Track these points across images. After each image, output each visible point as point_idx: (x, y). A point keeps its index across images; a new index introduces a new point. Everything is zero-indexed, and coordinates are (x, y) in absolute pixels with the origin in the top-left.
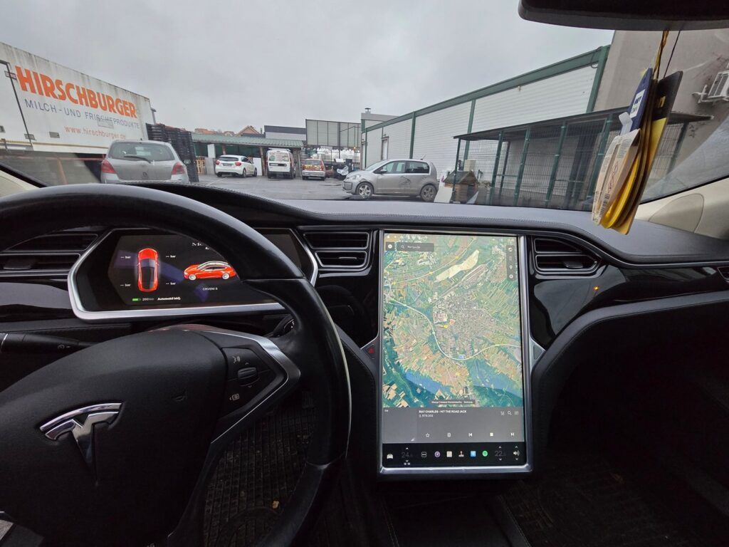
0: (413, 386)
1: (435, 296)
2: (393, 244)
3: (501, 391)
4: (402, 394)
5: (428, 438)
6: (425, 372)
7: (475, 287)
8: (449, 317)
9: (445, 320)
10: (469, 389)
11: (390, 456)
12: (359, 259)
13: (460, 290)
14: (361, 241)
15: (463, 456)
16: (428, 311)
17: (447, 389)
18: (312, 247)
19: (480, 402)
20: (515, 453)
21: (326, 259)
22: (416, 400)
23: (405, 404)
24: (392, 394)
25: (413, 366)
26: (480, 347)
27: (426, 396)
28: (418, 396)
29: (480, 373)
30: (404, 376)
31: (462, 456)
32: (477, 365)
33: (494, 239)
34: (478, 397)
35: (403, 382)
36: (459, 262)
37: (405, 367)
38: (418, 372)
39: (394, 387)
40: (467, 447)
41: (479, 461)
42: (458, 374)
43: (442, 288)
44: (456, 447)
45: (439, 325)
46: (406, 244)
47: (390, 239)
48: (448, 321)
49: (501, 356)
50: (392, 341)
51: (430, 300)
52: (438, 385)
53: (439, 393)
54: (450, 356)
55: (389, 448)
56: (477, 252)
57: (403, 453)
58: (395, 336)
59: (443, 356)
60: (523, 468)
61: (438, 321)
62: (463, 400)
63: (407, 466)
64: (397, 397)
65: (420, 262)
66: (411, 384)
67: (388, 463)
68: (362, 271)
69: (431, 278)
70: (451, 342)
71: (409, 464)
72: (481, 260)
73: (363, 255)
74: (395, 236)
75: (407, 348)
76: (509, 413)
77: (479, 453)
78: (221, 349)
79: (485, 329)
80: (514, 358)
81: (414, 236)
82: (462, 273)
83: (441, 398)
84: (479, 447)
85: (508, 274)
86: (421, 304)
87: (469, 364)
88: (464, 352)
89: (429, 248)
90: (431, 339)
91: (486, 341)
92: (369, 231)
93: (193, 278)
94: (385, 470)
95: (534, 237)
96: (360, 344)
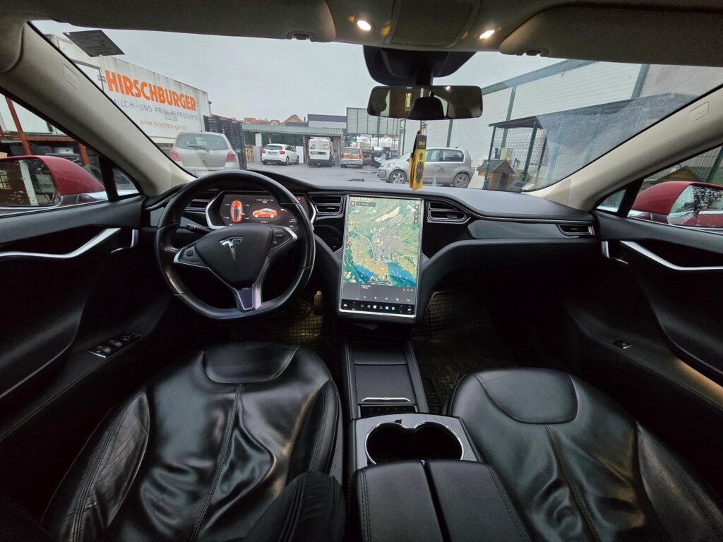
0: (360, 274)
1: (375, 229)
2: (354, 202)
3: (404, 279)
4: (354, 277)
5: (365, 298)
6: (366, 267)
7: (396, 226)
8: (381, 240)
9: (378, 242)
10: (388, 277)
11: (345, 305)
12: (336, 209)
13: (388, 227)
14: (338, 200)
16: (370, 237)
17: (377, 276)
18: (314, 203)
19: (392, 283)
20: (409, 309)
21: (321, 209)
22: (360, 280)
23: (355, 281)
24: (349, 276)
25: (360, 264)
26: (395, 257)
27: (366, 279)
28: (362, 278)
29: (395, 270)
30: (355, 268)
31: (381, 308)
32: (394, 265)
33: (408, 201)
34: (392, 281)
35: (354, 270)
36: (389, 212)
37: (356, 264)
38: (362, 267)
39: (350, 273)
40: (384, 304)
41: (390, 311)
42: (383, 269)
43: (378, 226)
44: (379, 304)
45: (375, 244)
46: (361, 202)
47: (351, 201)
48: (380, 242)
49: (406, 261)
50: (350, 250)
51: (371, 231)
52: (372, 274)
53: (372, 278)
54: (380, 260)
55: (343, 301)
56: (398, 208)
57: (350, 304)
58: (352, 249)
59: (376, 260)
60: (413, 316)
61: (375, 242)
62: (384, 282)
63: (353, 311)
64: (351, 278)
65: (368, 212)
66: (358, 272)
67: (343, 308)
68: (337, 215)
69: (373, 220)
70: (381, 253)
71: (354, 309)
72: (400, 212)
73: (338, 207)
74: (356, 198)
75: (358, 254)
76: (408, 290)
77: (390, 308)
78: (271, 228)
79: (399, 248)
80: (413, 263)
81: (366, 199)
82: (389, 219)
83: (373, 280)
84: (390, 305)
85: (415, 220)
86: (366, 233)
87: (389, 264)
88: (387, 259)
89: (373, 205)
90: (370, 251)
91: (399, 253)
92: (342, 195)
93: (257, 216)
94: (342, 311)
95: (430, 200)
96: (334, 250)
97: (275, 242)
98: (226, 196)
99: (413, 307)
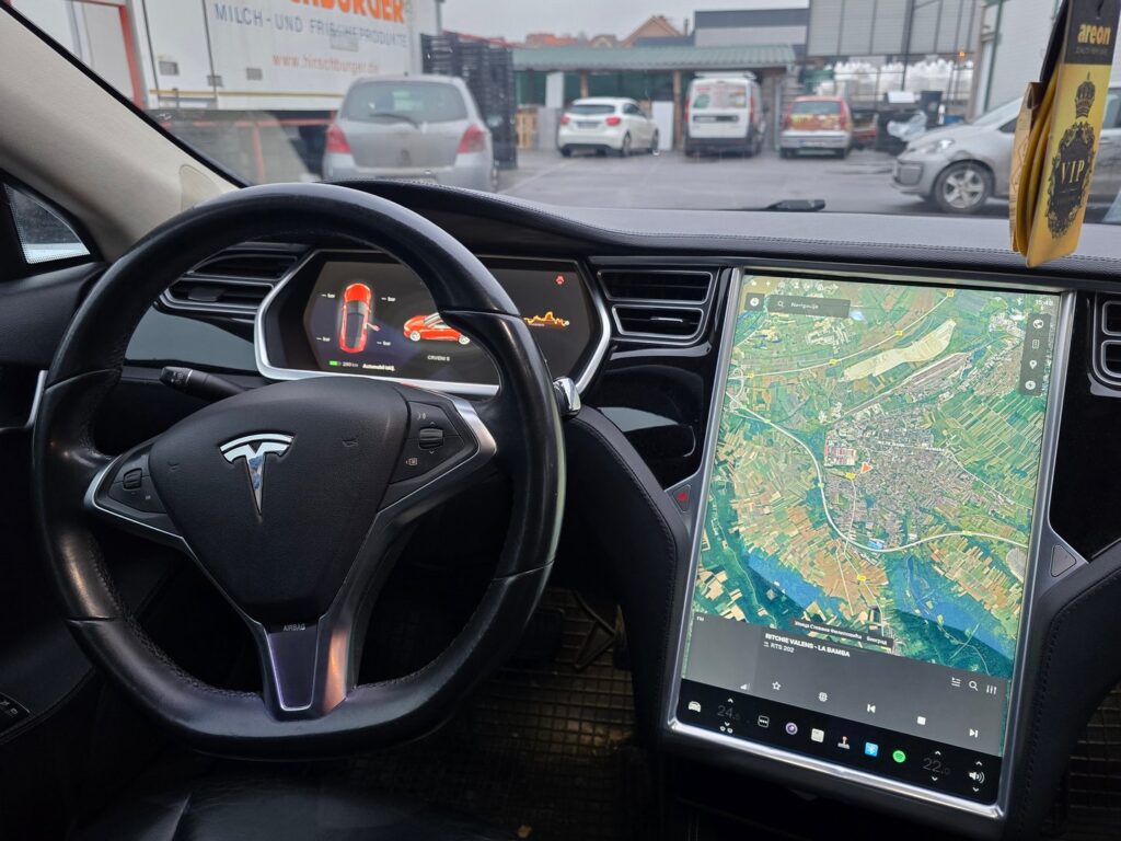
0: (762, 585)
1: (837, 411)
2: (761, 297)
3: (960, 634)
4: (736, 595)
5: (776, 691)
6: (789, 560)
7: (933, 399)
8: (861, 456)
9: (851, 462)
10: (882, 614)
11: (695, 706)
12: (688, 323)
13: (896, 403)
14: (695, 288)
15: (847, 747)
16: (816, 440)
17: (834, 603)
18: (607, 296)
19: (904, 647)
20: (973, 775)
21: (633, 320)
22: (763, 612)
23: (739, 614)
24: (716, 589)
25: (767, 544)
26: (923, 531)
27: (787, 610)
28: (769, 604)
29: (916, 586)
30: (745, 560)
31: (844, 745)
32: (917, 567)
33: (998, 297)
34: (901, 634)
35: (740, 570)
36: (904, 343)
37: (750, 544)
38: (775, 557)
39: (722, 576)
40: (861, 732)
41: (882, 766)
42: (861, 578)
43: (853, 396)
44: (832, 725)
45: (835, 471)
46: (789, 299)
47: (748, 291)
48: (858, 465)
49: (972, 558)
50: (730, 487)
51: (822, 417)
52: (814, 592)
53: (813, 608)
54: (850, 538)
55: (691, 689)
56: (951, 323)
57: (716, 705)
58: (737, 480)
59: (834, 535)
60: (990, 811)
61: (835, 462)
62: (866, 633)
63: (726, 733)
64: (725, 598)
65: (813, 338)
66: (757, 578)
68: (687, 347)
69: (832, 373)
70: (856, 510)
71: (730, 731)
72: (956, 343)
73: (695, 316)
74: (768, 281)
75: (759, 505)
76: (973, 685)
77: (885, 752)
78: (407, 403)
79: (942, 495)
80: (1004, 569)
81: (808, 284)
82: (905, 369)
83: (816, 620)
84: (889, 740)
85: (1023, 380)
86: (803, 424)
87: (892, 563)
88: (885, 536)
89: (840, 309)
90: (813, 497)
91: (940, 519)
92: (714, 269)
93: (416, 337)
94: (679, 727)
95: (1103, 298)
96: (666, 480)
97: (414, 462)
98: (330, 266)
99: (992, 765)
